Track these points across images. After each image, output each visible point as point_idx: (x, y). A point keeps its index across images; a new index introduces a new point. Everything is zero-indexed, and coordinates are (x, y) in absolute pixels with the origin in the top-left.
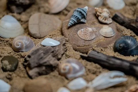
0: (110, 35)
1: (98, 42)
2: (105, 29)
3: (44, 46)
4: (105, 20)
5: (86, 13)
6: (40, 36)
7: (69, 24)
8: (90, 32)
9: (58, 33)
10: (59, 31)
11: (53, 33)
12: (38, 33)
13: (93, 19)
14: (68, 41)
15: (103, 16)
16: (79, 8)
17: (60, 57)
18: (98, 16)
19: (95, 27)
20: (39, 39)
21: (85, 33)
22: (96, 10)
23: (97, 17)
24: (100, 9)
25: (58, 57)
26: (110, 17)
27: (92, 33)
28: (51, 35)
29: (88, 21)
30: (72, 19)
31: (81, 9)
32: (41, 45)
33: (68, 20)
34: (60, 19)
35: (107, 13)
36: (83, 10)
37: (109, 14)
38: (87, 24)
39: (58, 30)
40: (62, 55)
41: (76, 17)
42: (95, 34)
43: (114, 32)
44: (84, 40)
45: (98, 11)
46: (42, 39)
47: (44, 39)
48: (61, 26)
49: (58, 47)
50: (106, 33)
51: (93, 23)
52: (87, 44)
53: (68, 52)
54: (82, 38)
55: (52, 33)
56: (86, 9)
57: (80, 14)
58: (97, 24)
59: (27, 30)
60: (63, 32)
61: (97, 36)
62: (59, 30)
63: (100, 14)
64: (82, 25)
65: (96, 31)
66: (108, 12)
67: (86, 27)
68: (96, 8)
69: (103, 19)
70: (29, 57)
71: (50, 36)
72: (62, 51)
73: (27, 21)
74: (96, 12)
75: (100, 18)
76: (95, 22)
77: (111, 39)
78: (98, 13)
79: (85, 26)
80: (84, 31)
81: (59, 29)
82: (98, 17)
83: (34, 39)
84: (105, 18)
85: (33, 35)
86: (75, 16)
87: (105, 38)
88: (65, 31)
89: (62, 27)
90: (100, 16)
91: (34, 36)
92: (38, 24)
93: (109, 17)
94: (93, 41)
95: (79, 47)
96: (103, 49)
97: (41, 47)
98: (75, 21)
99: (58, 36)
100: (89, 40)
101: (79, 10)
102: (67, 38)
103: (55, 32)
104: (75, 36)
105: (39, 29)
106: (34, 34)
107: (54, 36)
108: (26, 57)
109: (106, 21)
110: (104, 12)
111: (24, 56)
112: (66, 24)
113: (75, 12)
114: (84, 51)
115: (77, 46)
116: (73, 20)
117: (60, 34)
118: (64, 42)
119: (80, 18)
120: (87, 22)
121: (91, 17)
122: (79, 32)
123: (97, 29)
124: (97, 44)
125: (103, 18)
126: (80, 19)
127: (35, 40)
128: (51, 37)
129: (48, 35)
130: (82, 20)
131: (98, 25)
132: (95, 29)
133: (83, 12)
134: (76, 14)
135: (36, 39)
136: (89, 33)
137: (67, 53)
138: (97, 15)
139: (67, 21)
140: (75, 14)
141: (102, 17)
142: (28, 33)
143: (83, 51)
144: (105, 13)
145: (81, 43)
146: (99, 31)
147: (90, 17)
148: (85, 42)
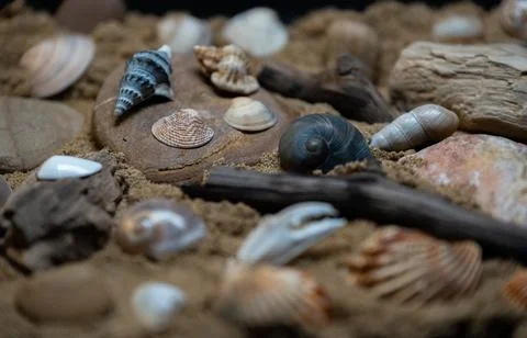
0: (261, 124)
1: (228, 147)
4: (235, 81)
5: (167, 63)
6: (24, 165)
7: (120, 105)
8: (196, 120)
10: (83, 142)
12: (14, 155)
13: (195, 87)
14: (124, 161)
15: (226, 69)
17: (110, 207)
18: (211, 71)
19: (205, 109)
21: (179, 124)
22: (198, 53)
23: (205, 76)
24: (214, 49)
26: (249, 72)
27: (200, 123)
29: (181, 94)
30: (126, 88)
31: (151, 53)
32: (40, 180)
33: (110, 100)
35: (237, 57)
36: (157, 55)
38: (177, 103)
40: (118, 201)
41: (140, 79)
42: (212, 127)
43: (273, 114)
44: (181, 148)
45: (206, 54)
49: (100, 177)
50: (246, 117)
52: (192, 161)
53: (135, 189)
54: (171, 142)
56: (166, 54)
57: (151, 69)
58: (210, 98)
61: (220, 131)
63: (214, 66)
64: (161, 106)
65: (213, 120)
66: (240, 56)
68: (198, 47)
69: (228, 79)
72: (114, 190)
74: (201, 61)
75: (215, 78)
76: (201, 93)
77: (268, 135)
78: (208, 63)
80: (175, 120)
81: (83, 135)
82: (208, 75)
84: (233, 76)
86: (133, 77)
87: (247, 135)
88: (107, 132)
89: (93, 124)
90: (216, 70)
92: (8, 129)
93: (245, 72)
94: (209, 150)
95: (168, 172)
97: (41, 184)
98: (136, 95)
100: (196, 145)
101: (145, 55)
102: (119, 151)
104: (144, 141)
105: (15, 142)
106: (2, 159)
109: (238, 83)
110: (227, 55)
113: (130, 66)
115: (161, 170)
116: (131, 92)
118: (113, 164)
119: (152, 82)
120: (175, 96)
122: (156, 128)
123: (212, 113)
124: (225, 155)
125: (226, 76)
126: (152, 86)
130: (160, 91)
131: (215, 100)
132: (207, 115)
133: (159, 62)
134: (136, 70)
135: (11, 175)
136: (193, 125)
139: (106, 102)
140: (131, 73)
141: (223, 74)
144: (232, 60)
145: (172, 160)
146: (221, 118)
148: (182, 155)
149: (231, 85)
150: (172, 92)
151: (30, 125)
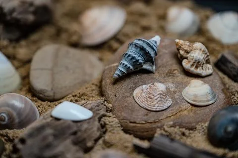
0: (204, 101)
1: (178, 115)
2: (195, 86)
3: (57, 119)
4: (197, 67)
5: (154, 50)
6: (54, 96)
7: (118, 72)
8: (162, 93)
9: (93, 90)
10: (94, 87)
11: (82, 91)
12: (50, 89)
13: (171, 65)
14: (111, 111)
15: (192, 59)
16: (139, 40)
17: (89, 144)
18: (183, 58)
19: (173, 83)
20: (49, 103)
21: (150, 94)
22: (177, 44)
23: (179, 59)
24: (187, 43)
25: (85, 144)
26: (208, 62)
27: (164, 95)
28: (76, 96)
29: (160, 69)
30: (124, 62)
31: (144, 41)
32: (52, 116)
33: (115, 65)
34: (101, 59)
35: (201, 52)
36: (148, 44)
37: (206, 54)
38: (156, 75)
39: (93, 84)
40: (96, 140)
41: (133, 58)
42: (172, 98)
43: (215, 95)
44: (147, 110)
45: (182, 47)
46: (56, 103)
47: (60, 103)
48: (100, 77)
49: (89, 123)
50: (196, 96)
51: (170, 74)
52: (151, 120)
53: (110, 134)
54: (142, 105)
55: (79, 91)
56: (156, 42)
57: (142, 53)
58: (179, 75)
59: (26, 81)
60: (104, 88)
61: (177, 101)
62: (96, 85)
63: (185, 55)
64: (145, 76)
65: (175, 92)
66: (204, 51)
67: (154, 80)
68: (177, 41)
69: (192, 65)
70: (23, 141)
71: (74, 96)
72: (96, 132)
73: (29, 61)
74: (178, 50)
75: (185, 63)
76: (174, 70)
77: (207, 109)
78: (182, 52)
79: (152, 78)
80: (148, 90)
81: (96, 82)
82: (181, 59)
83: (40, 102)
84: (195, 64)
85: (39, 93)
86: (129, 56)
88: (107, 87)
89: (102, 78)
90: (186, 58)
91: (41, 95)
92: (52, 70)
93: (205, 62)
94: (165, 114)
95: (134, 125)
96: (187, 132)
97: (51, 120)
98: (129, 67)
99: (93, 97)
100: (158, 110)
101: (140, 43)
102: (110, 103)
103: (87, 88)
104: (127, 99)
105: (53, 79)
106: (41, 90)
107: (82, 97)
108: (16, 141)
109: (199, 69)
110: (195, 50)
111: (14, 139)
112: (111, 71)
113: (130, 48)
114: (145, 134)
115: (131, 122)
116: (126, 65)
117: (97, 93)
118: (102, 112)
119: (141, 61)
120: (156, 70)
121: (166, 60)
122: (136, 92)
123: (177, 87)
124: (174, 120)
125: (191, 63)
126: (141, 63)
127: (41, 105)
128: (77, 99)
129: (70, 96)
130: (146, 66)
131: (181, 77)
132: (172, 87)
133: (148, 49)
134: (132, 52)
135: (43, 103)
136: (158, 96)
137: (107, 137)
138: (179, 56)
140: (129, 53)
141: (189, 62)
142: (27, 87)
143: (142, 134)
144: (197, 54)
145: (139, 117)
146: (181, 91)
147: (164, 60)
148: (147, 115)
149: (193, 69)
150: (154, 68)
151: (67, 68)
